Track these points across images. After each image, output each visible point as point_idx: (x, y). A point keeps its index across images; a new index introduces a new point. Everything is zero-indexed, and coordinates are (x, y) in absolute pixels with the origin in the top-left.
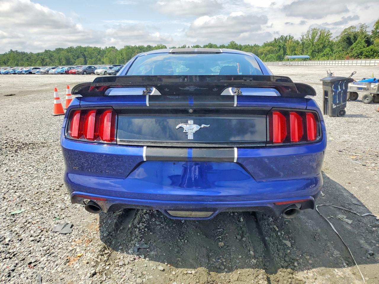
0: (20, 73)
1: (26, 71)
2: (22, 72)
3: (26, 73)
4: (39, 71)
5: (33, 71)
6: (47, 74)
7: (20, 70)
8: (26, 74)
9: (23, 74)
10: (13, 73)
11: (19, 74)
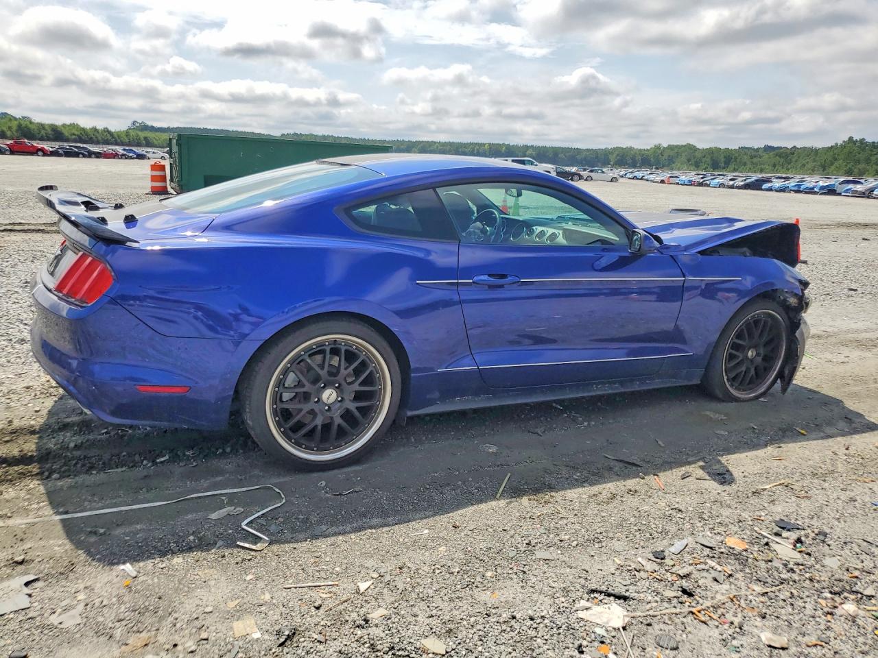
0: (811, 191)
1: (822, 188)
2: (813, 188)
3: (821, 192)
4: (850, 189)
5: (839, 189)
6: (868, 197)
7: (811, 185)
8: (822, 194)
9: (815, 193)
10: (793, 191)
11: (806, 193)
